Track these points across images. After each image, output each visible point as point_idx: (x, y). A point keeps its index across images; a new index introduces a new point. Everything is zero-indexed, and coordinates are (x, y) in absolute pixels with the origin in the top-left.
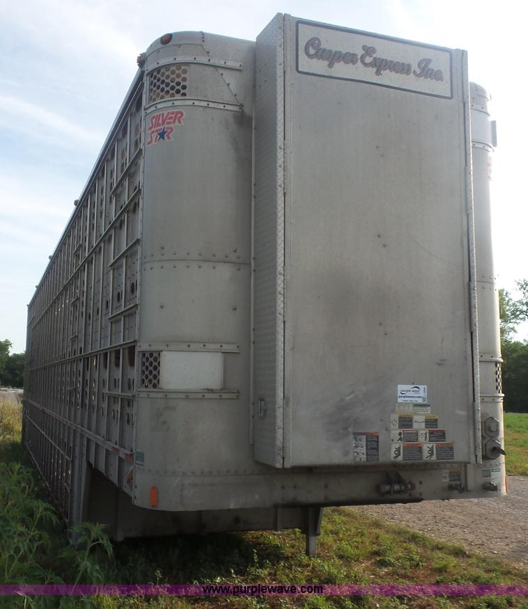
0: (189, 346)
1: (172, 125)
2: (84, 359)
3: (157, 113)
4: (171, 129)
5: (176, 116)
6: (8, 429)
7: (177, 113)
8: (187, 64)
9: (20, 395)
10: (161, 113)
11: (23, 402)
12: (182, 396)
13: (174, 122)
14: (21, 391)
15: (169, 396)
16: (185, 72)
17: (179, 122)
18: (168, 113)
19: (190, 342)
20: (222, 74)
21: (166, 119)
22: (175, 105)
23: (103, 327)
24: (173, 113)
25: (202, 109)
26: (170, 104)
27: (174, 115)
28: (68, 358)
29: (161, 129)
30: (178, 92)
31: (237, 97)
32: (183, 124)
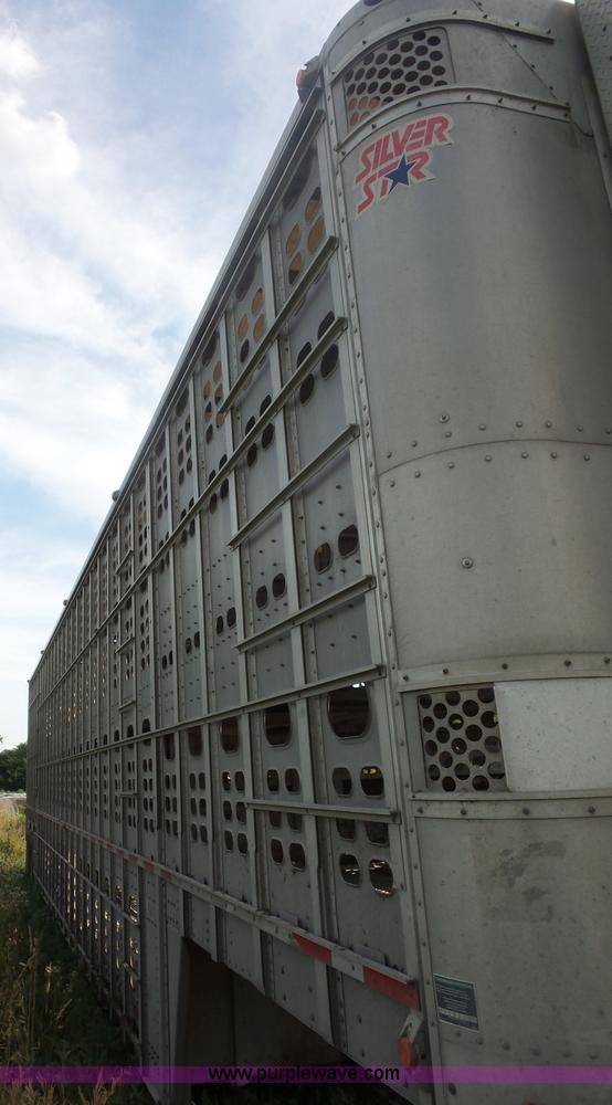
0: (568, 664)
1: (423, 149)
2: (157, 738)
3: (380, 137)
4: (424, 157)
5: (431, 128)
6: (7, 848)
7: (432, 123)
8: (439, 24)
9: (19, 801)
10: (389, 132)
11: (27, 812)
12: (577, 809)
13: (428, 140)
14: (23, 795)
15: (536, 811)
16: (434, 41)
17: (442, 138)
18: (410, 128)
19: (570, 653)
20: (515, 46)
21: (405, 140)
22: (423, 106)
23: (212, 669)
24: (422, 124)
25: (487, 108)
26: (412, 107)
27: (425, 128)
28: (113, 742)
29: (396, 163)
30: (426, 81)
31: (554, 91)
32: (450, 139)
